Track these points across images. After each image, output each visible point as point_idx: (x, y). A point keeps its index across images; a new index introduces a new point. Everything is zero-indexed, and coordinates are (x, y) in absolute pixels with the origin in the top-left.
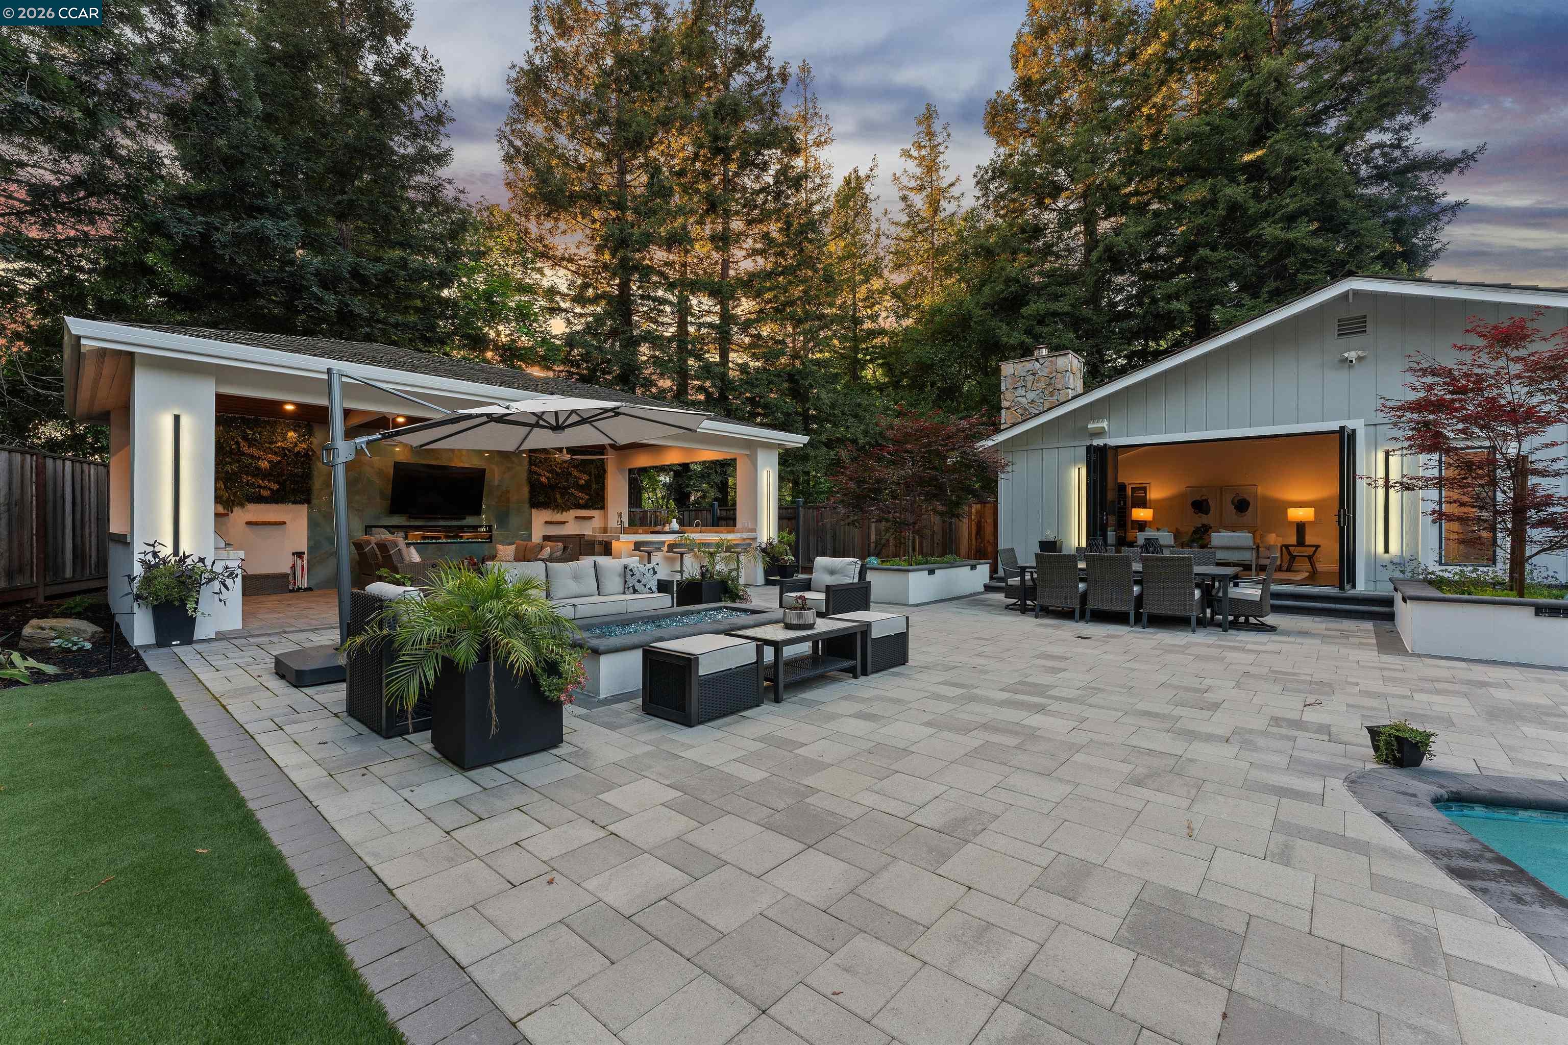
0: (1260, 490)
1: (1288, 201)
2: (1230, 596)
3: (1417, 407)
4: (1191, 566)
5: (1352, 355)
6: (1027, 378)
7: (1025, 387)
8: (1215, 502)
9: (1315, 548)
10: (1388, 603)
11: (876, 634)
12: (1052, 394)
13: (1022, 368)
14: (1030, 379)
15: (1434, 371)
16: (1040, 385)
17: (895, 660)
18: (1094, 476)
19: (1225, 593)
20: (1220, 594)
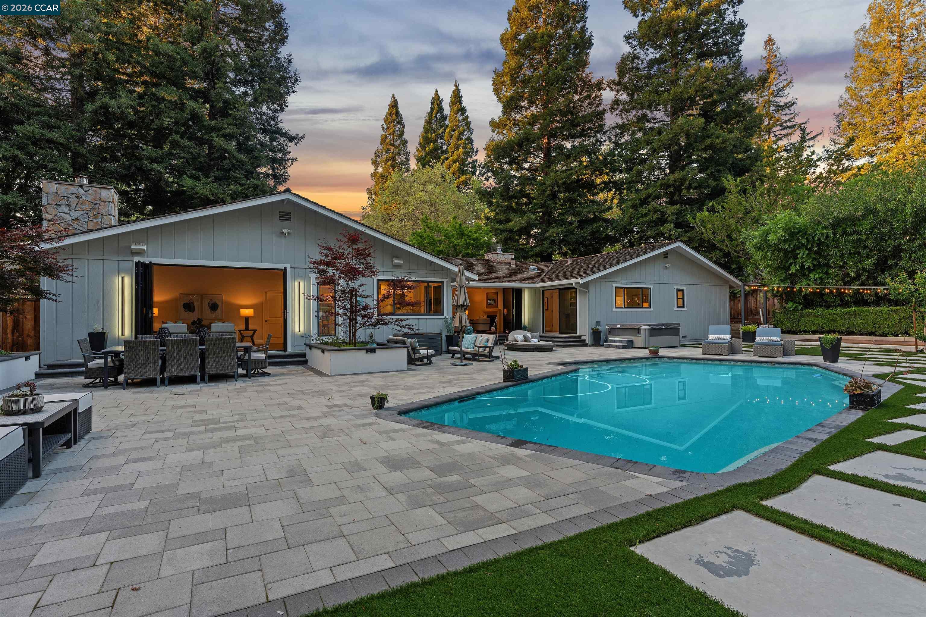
0: (225, 298)
1: (226, 126)
2: (252, 358)
3: (320, 263)
4: (235, 342)
5: (285, 231)
6: (71, 199)
7: (69, 206)
8: (196, 305)
9: (255, 331)
10: (304, 355)
11: (81, 409)
12: (95, 217)
13: (65, 189)
14: (74, 200)
15: (329, 249)
16: (84, 207)
17: (88, 428)
18: (141, 284)
19: (250, 356)
20: (247, 357)
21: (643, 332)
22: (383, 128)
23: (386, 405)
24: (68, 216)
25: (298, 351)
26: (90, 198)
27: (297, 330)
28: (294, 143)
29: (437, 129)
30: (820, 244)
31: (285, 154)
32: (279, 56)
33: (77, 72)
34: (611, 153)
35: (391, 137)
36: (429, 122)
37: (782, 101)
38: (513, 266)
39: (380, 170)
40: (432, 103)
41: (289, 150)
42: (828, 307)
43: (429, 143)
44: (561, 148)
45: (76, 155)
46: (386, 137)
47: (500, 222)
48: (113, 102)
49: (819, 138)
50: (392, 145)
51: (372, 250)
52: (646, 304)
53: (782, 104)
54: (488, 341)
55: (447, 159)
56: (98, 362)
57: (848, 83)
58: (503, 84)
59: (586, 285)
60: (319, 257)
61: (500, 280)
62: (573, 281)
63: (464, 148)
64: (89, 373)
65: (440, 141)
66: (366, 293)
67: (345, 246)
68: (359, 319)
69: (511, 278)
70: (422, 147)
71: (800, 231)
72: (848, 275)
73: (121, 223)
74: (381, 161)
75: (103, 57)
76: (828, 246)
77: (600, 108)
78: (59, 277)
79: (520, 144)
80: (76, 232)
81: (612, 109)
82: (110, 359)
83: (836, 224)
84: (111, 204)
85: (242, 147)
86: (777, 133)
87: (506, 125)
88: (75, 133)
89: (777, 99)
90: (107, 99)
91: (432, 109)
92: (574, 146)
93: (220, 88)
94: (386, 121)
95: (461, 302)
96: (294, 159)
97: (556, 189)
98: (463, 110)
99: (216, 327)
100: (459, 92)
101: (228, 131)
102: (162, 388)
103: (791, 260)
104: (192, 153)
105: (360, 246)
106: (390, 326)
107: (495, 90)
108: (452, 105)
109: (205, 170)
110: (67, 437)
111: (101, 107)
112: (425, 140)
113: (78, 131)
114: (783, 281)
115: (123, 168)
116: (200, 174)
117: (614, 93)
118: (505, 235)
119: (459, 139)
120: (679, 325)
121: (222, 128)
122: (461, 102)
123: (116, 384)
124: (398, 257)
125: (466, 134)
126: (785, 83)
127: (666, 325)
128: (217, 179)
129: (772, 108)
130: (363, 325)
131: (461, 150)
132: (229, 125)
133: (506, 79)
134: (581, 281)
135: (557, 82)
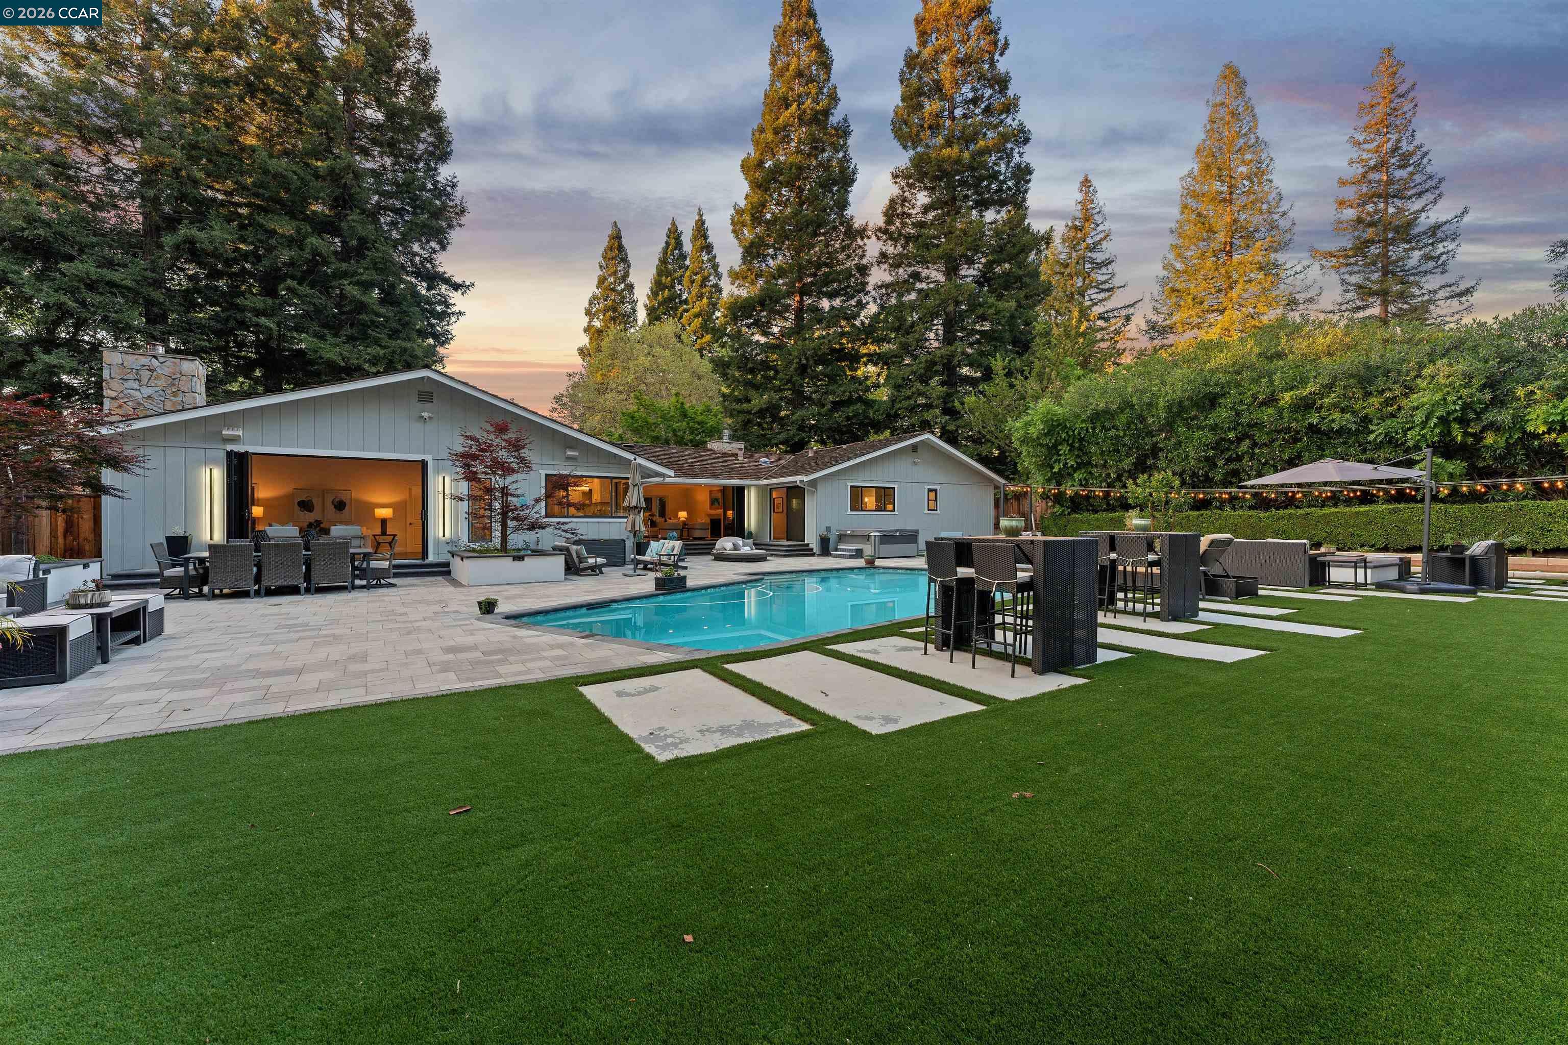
0: (354, 495)
3: (463, 455)
4: (348, 549)
5: (425, 415)
6: (141, 373)
7: (140, 381)
8: (316, 502)
9: (395, 536)
10: (447, 565)
11: (151, 609)
12: (175, 394)
13: (135, 361)
14: (146, 374)
15: (472, 438)
16: (159, 383)
17: (159, 630)
18: (235, 478)
19: (368, 564)
20: (364, 565)
21: (872, 539)
22: (601, 267)
23: (496, 611)
24: (137, 394)
25: (442, 559)
26: (167, 371)
27: (441, 534)
28: (460, 292)
29: (675, 271)
30: (1081, 440)
31: (447, 306)
32: (438, 179)
33: (151, 193)
34: (875, 318)
35: (612, 279)
36: (663, 261)
37: (1099, 257)
38: (741, 458)
39: (597, 324)
40: (668, 236)
41: (452, 301)
42: (1096, 511)
43: (663, 290)
44: (815, 309)
45: (150, 303)
46: (606, 279)
47: (739, 401)
48: (202, 235)
49: (1139, 305)
50: (613, 290)
51: (527, 441)
52: (890, 507)
53: (1099, 261)
54: (673, 548)
55: (686, 311)
56: (179, 571)
57: (1172, 240)
58: (744, 225)
59: (813, 483)
60: (460, 449)
61: (715, 476)
62: (797, 479)
63: (710, 298)
64: (166, 583)
65: (678, 287)
66: (519, 492)
67: (492, 436)
68: (511, 524)
69: (730, 473)
70: (654, 294)
71: (1059, 425)
72: (1108, 475)
73: (209, 404)
74: (598, 311)
75: (188, 176)
76: (1089, 443)
77: (864, 261)
78: (126, 470)
79: (762, 303)
80: (149, 413)
81: (879, 263)
82: (191, 567)
83: (1097, 417)
84: (195, 379)
85: (388, 298)
86: (1093, 297)
87: (747, 277)
88: (148, 274)
89: (1094, 255)
90: (194, 232)
91: (667, 243)
92: (832, 308)
93: (354, 221)
94: (604, 257)
95: (634, 504)
96: (460, 314)
97: (804, 362)
98: (708, 248)
99: (337, 531)
100: (703, 223)
101: (364, 277)
102: (256, 600)
103: (1055, 457)
104: (314, 305)
105: (511, 435)
106: (549, 529)
107: (734, 231)
108: (694, 239)
109: (334, 327)
110: (134, 634)
111: (185, 242)
112: (658, 286)
113: (153, 271)
114: (1048, 480)
115: (218, 321)
116: (326, 331)
117: (881, 243)
118: (741, 418)
119: (703, 285)
120: (917, 531)
121: (355, 273)
122: (705, 237)
123: (200, 595)
124: (571, 448)
125: (713, 280)
126: (1102, 235)
127: (901, 531)
128: (351, 339)
129: (1088, 266)
130: (516, 529)
131: (705, 300)
132: (366, 269)
133: (747, 217)
134: (806, 479)
135: (807, 226)
